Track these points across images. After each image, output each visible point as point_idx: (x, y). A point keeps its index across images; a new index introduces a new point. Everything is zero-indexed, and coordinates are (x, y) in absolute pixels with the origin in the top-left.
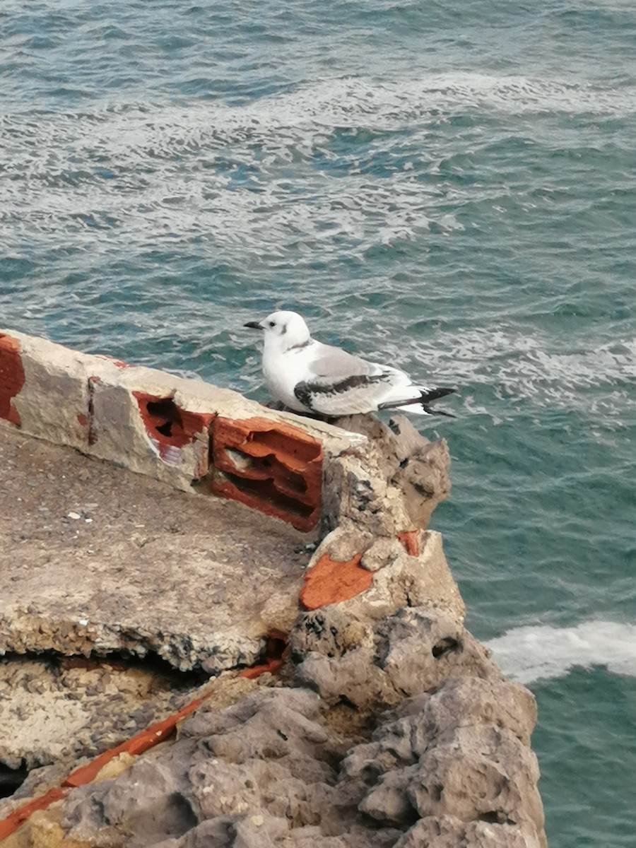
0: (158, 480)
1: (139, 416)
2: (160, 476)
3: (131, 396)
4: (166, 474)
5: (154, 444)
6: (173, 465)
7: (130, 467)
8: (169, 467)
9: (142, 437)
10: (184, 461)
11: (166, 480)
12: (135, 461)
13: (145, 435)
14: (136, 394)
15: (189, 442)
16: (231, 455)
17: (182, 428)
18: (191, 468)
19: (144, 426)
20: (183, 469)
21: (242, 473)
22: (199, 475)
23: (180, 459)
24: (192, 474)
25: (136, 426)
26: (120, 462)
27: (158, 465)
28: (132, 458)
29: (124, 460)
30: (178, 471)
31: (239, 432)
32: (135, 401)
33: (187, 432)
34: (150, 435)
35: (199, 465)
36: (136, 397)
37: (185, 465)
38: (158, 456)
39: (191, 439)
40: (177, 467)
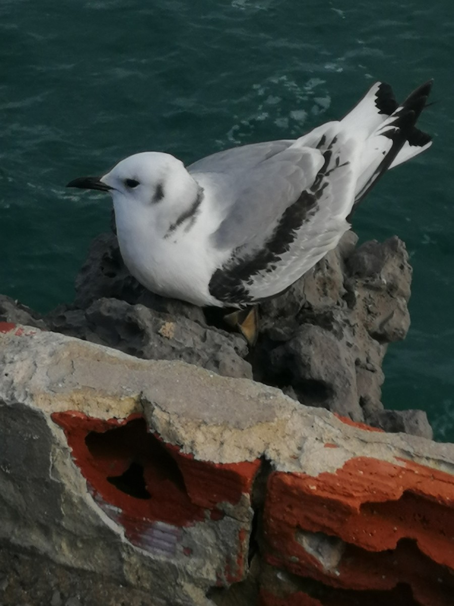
0: (126, 584)
1: (69, 461)
2: (131, 578)
3: (50, 424)
4: (144, 573)
5: (111, 515)
6: (162, 558)
7: (51, 556)
8: (152, 561)
9: (82, 502)
10: (189, 551)
11: (147, 585)
12: (64, 545)
13: (89, 499)
14: (61, 418)
15: (202, 518)
16: (306, 544)
17: (183, 488)
18: (208, 566)
19: (84, 481)
20: (190, 568)
21: (336, 579)
22: (230, 579)
23: (180, 548)
24: (212, 577)
25: (65, 481)
26: (26, 544)
27: (124, 555)
28: (55, 538)
29: (36, 539)
30: (174, 570)
31: (334, 507)
32: (59, 434)
33: (197, 499)
34: (100, 496)
35: (228, 560)
36: (61, 425)
37: (193, 560)
38: (124, 539)
39: (208, 514)
40: (173, 561)
